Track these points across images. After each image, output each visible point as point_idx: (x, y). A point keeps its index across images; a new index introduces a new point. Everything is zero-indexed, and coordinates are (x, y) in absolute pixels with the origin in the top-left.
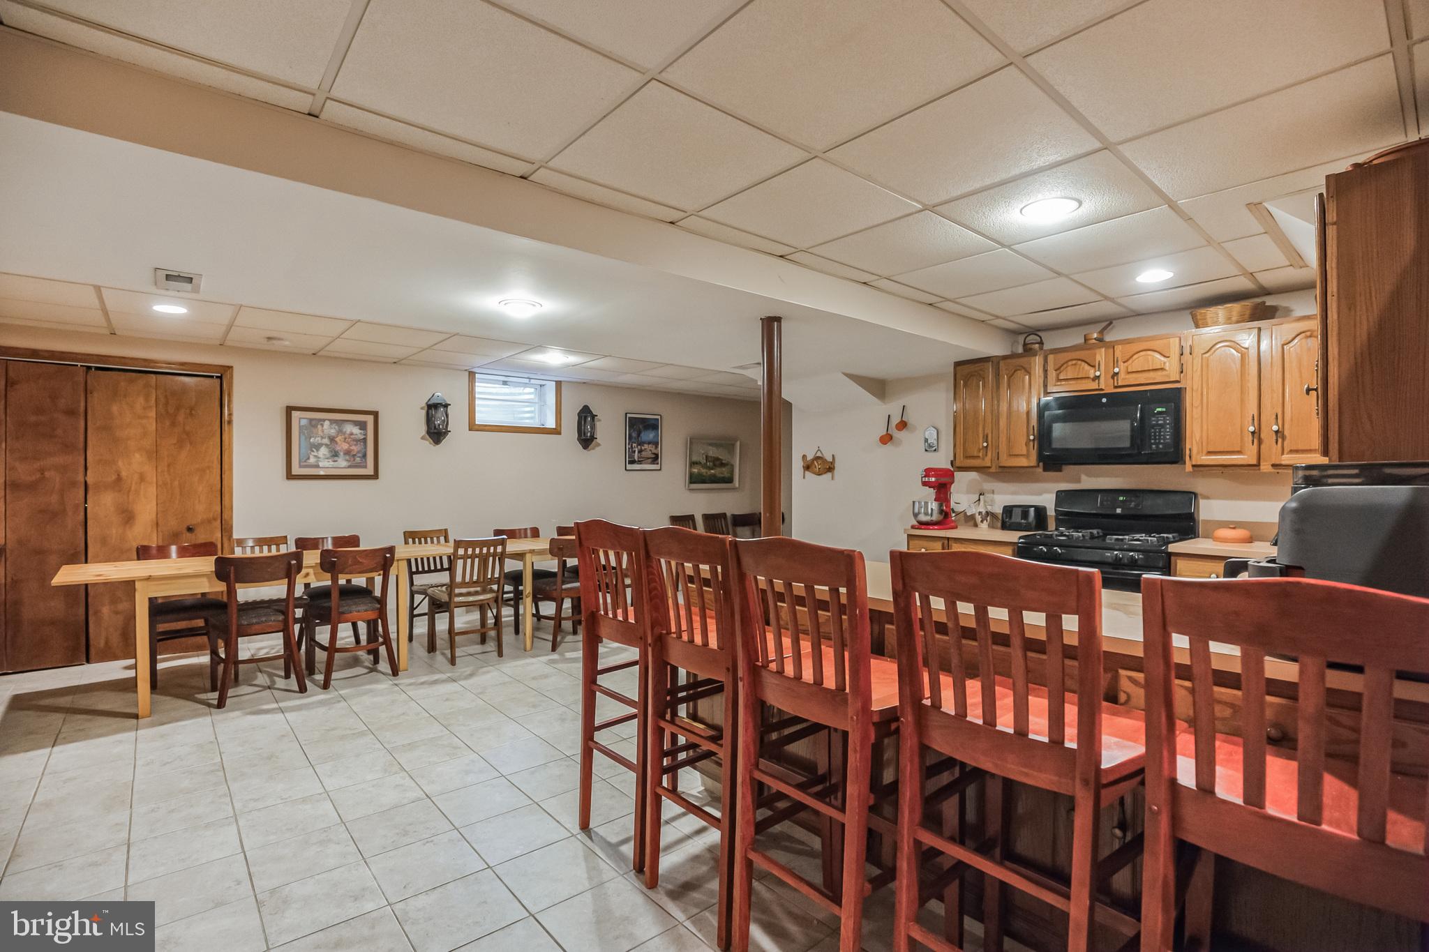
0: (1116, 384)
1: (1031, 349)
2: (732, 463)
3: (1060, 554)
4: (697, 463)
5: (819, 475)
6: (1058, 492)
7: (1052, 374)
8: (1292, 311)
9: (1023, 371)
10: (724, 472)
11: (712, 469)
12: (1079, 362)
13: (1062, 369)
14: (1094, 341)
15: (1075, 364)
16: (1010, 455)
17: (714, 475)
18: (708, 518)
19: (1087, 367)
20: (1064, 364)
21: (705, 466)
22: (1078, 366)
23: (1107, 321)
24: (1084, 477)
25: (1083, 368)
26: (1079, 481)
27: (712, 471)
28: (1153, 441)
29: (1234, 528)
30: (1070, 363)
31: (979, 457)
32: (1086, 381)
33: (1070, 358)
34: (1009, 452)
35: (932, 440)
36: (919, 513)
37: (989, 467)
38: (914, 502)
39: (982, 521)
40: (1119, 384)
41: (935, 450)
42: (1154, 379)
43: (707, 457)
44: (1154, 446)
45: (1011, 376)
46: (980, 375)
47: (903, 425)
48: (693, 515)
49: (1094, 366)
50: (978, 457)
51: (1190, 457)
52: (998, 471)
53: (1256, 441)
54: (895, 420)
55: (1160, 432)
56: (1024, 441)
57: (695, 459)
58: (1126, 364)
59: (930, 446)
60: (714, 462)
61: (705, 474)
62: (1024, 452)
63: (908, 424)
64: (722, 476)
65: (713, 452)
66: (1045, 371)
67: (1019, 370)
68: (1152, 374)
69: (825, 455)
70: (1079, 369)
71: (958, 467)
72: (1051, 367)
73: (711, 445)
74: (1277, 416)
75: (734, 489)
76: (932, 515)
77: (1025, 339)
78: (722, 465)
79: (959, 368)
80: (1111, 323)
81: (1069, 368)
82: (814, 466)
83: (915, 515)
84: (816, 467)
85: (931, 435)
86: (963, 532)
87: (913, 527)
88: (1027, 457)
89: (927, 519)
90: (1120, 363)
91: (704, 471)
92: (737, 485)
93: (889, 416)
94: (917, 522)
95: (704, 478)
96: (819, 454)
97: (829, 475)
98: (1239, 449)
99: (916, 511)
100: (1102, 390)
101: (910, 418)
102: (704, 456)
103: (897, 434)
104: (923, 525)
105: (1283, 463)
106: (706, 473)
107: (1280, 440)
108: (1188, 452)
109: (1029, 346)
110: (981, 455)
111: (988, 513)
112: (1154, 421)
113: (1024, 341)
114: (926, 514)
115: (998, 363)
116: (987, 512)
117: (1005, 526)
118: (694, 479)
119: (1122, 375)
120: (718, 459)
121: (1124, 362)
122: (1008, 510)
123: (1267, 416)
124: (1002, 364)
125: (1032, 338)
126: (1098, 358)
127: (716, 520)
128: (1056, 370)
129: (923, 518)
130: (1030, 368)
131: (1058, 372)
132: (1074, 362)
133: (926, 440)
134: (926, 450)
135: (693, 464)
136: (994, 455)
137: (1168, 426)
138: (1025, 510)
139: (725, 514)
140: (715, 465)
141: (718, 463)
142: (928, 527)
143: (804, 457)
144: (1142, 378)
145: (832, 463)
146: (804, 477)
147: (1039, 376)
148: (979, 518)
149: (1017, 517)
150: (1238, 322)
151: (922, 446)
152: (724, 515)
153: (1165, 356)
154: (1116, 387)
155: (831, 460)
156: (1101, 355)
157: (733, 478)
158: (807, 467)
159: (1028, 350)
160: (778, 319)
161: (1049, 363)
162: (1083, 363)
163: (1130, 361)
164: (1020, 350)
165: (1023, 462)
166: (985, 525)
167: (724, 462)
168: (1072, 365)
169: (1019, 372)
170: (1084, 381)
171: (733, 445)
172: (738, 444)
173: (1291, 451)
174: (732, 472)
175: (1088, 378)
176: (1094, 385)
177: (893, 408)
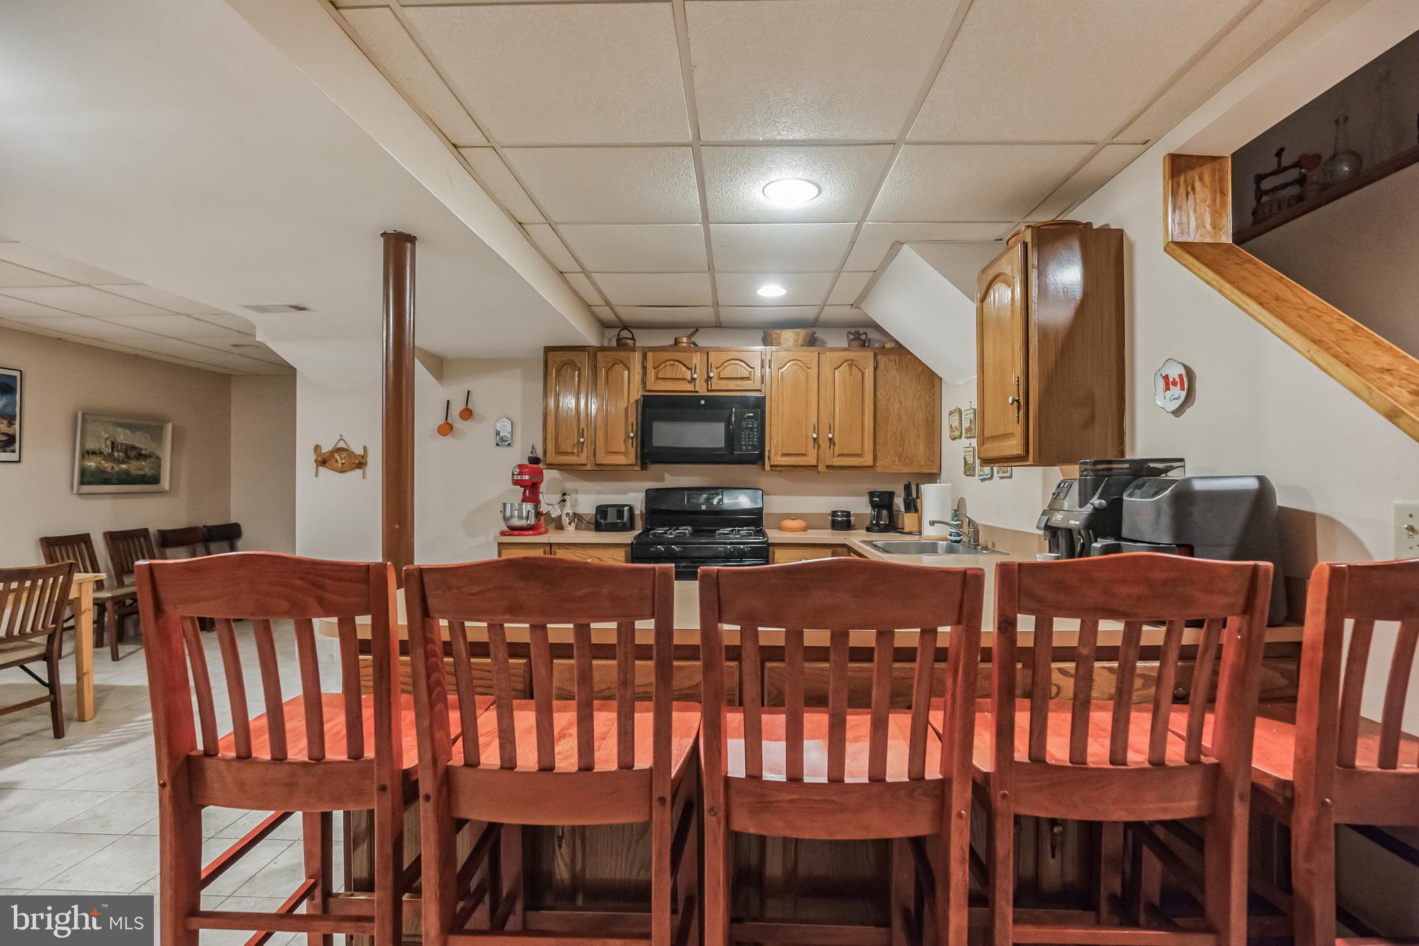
0: (710, 388)
1: (626, 344)
2: (158, 453)
3: (677, 552)
4: (94, 453)
5: (342, 472)
6: (647, 490)
7: (651, 373)
8: (826, 343)
9: (621, 365)
10: (144, 467)
11: (123, 462)
12: (677, 363)
13: (660, 368)
14: (685, 344)
15: (673, 365)
16: (608, 452)
17: (127, 472)
18: (113, 538)
19: (683, 368)
20: (662, 363)
21: (110, 457)
22: (676, 367)
23: (694, 328)
24: (667, 476)
25: (681, 369)
26: (662, 480)
27: (124, 466)
28: (743, 443)
29: (795, 519)
30: (668, 363)
31: (574, 453)
32: (683, 382)
33: (668, 358)
34: (607, 449)
35: (505, 433)
36: (512, 517)
37: (585, 465)
38: (505, 505)
39: (570, 524)
40: (713, 388)
41: (509, 445)
42: (742, 386)
43: (113, 443)
44: (744, 447)
45: (609, 370)
46: (576, 365)
47: (467, 414)
48: (88, 534)
49: (690, 369)
50: (572, 453)
51: (769, 458)
52: (593, 468)
53: (816, 446)
54: (457, 409)
55: (749, 435)
56: (622, 437)
57: (91, 445)
58: (718, 370)
59: (502, 440)
60: (126, 452)
61: (109, 470)
62: (623, 450)
63: (473, 413)
64: (142, 473)
65: (124, 437)
66: (644, 368)
67: (618, 364)
68: (739, 382)
69: (351, 447)
70: (677, 369)
71: (549, 465)
72: (650, 365)
73: (122, 425)
74: (830, 426)
75: (162, 493)
76: (527, 518)
77: (619, 333)
78: (140, 456)
79: (550, 354)
80: (697, 330)
81: (668, 367)
82: (334, 460)
83: (506, 519)
84: (337, 461)
85: (505, 428)
86: (553, 537)
87: (503, 533)
88: (625, 455)
89: (523, 523)
90: (714, 369)
91: (107, 465)
92: (167, 488)
93: (448, 401)
94: (507, 527)
95: (106, 476)
96: (341, 445)
97: (359, 472)
98: (804, 453)
99: (508, 514)
100: (697, 392)
101: (477, 405)
102: (108, 442)
103: (459, 424)
104: (514, 530)
105: (835, 464)
106: (113, 468)
107: (832, 446)
108: (767, 454)
109: (624, 340)
110: (575, 451)
111: (575, 515)
112: (745, 424)
113: (618, 335)
114: (520, 517)
115: (596, 354)
116: (574, 513)
117: (598, 527)
118: (87, 478)
119: (714, 381)
120: (133, 448)
121: (716, 368)
122: (602, 510)
123: (824, 426)
124: (599, 354)
125: (625, 334)
126: (694, 361)
127: (130, 540)
128: (654, 368)
129: (516, 522)
130: (629, 363)
131: (657, 370)
132: (672, 362)
133: (498, 433)
134: (497, 445)
135: (86, 454)
136: (590, 451)
137: (755, 430)
138: (619, 509)
139: (146, 530)
140: (128, 457)
141: (134, 453)
142: (523, 532)
143: (317, 448)
144: (732, 385)
145: (363, 457)
146: (317, 476)
147: (638, 373)
148: (565, 520)
149: (612, 517)
150: (802, 345)
151: (492, 440)
152: (144, 533)
153: (750, 367)
154: (709, 391)
155: (362, 453)
156: (697, 359)
157: (159, 474)
158: (323, 461)
159: (621, 344)
160: (412, 239)
161: (648, 359)
162: (680, 365)
163: (722, 367)
164: (614, 344)
165: (621, 460)
166: (572, 528)
167: (143, 452)
168: (671, 365)
169: (617, 365)
170: (680, 382)
171: (161, 428)
172: (169, 427)
173: (839, 455)
174: (159, 467)
175: (684, 379)
176: (690, 387)
177: (454, 392)
